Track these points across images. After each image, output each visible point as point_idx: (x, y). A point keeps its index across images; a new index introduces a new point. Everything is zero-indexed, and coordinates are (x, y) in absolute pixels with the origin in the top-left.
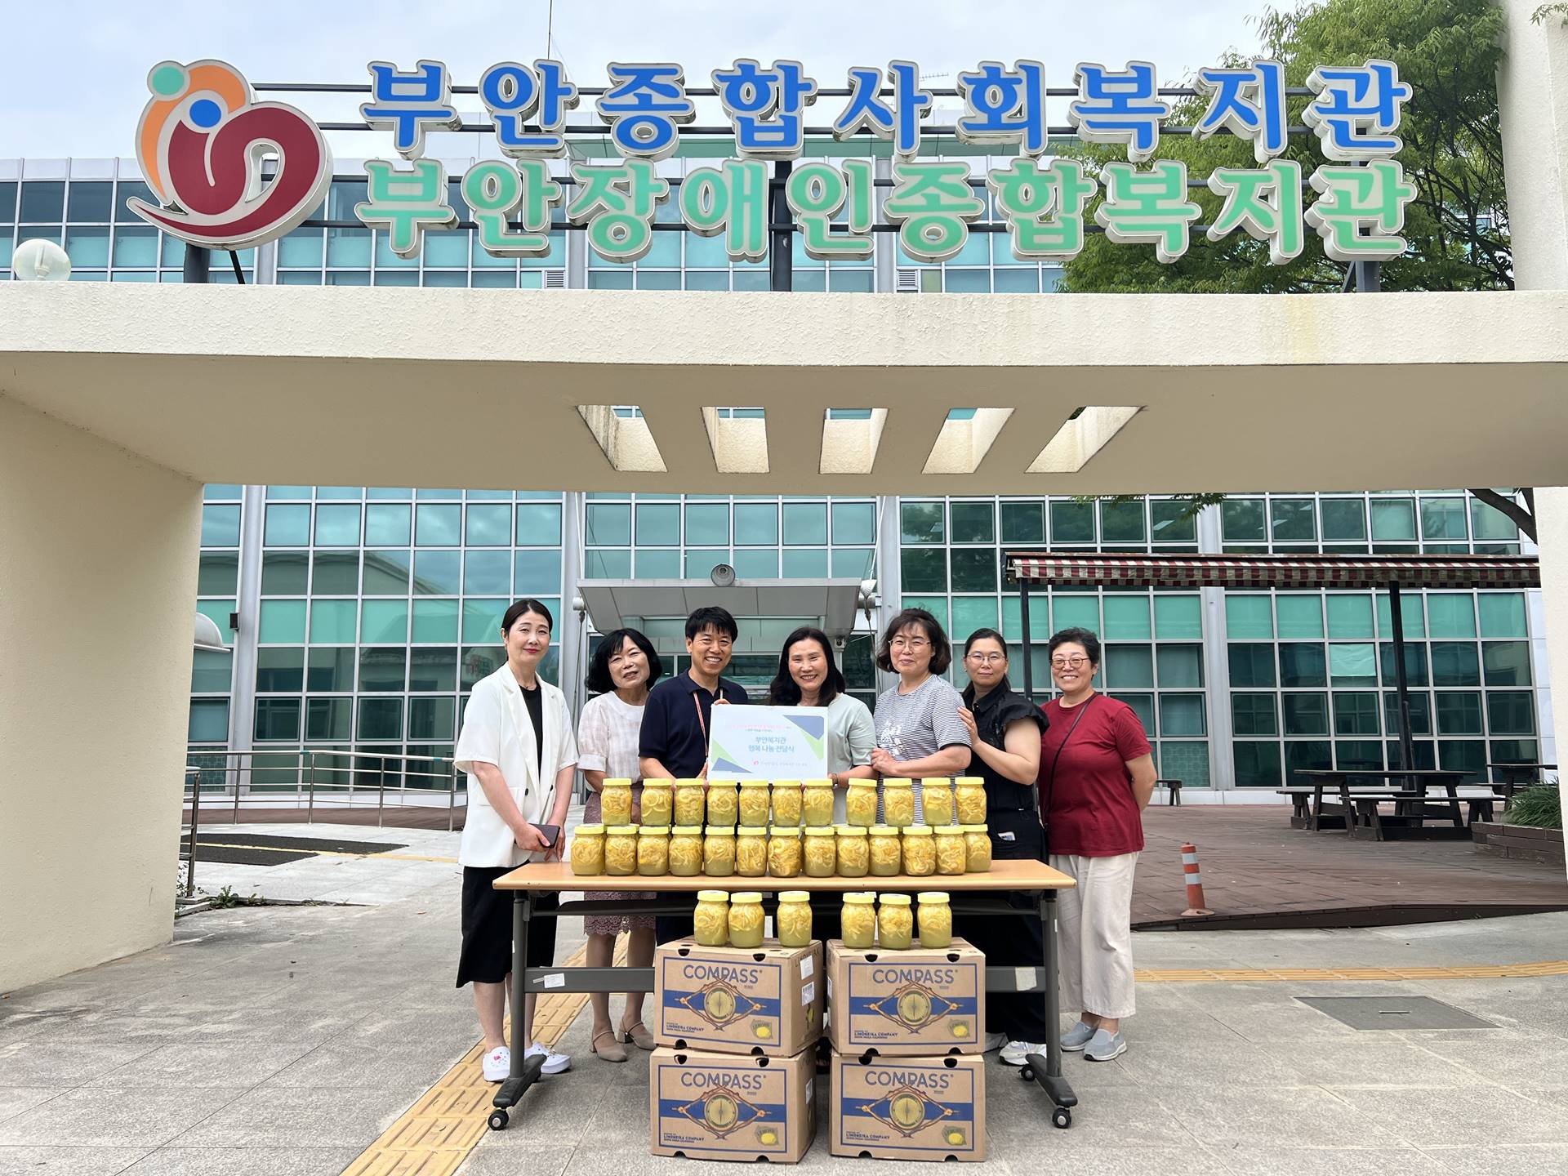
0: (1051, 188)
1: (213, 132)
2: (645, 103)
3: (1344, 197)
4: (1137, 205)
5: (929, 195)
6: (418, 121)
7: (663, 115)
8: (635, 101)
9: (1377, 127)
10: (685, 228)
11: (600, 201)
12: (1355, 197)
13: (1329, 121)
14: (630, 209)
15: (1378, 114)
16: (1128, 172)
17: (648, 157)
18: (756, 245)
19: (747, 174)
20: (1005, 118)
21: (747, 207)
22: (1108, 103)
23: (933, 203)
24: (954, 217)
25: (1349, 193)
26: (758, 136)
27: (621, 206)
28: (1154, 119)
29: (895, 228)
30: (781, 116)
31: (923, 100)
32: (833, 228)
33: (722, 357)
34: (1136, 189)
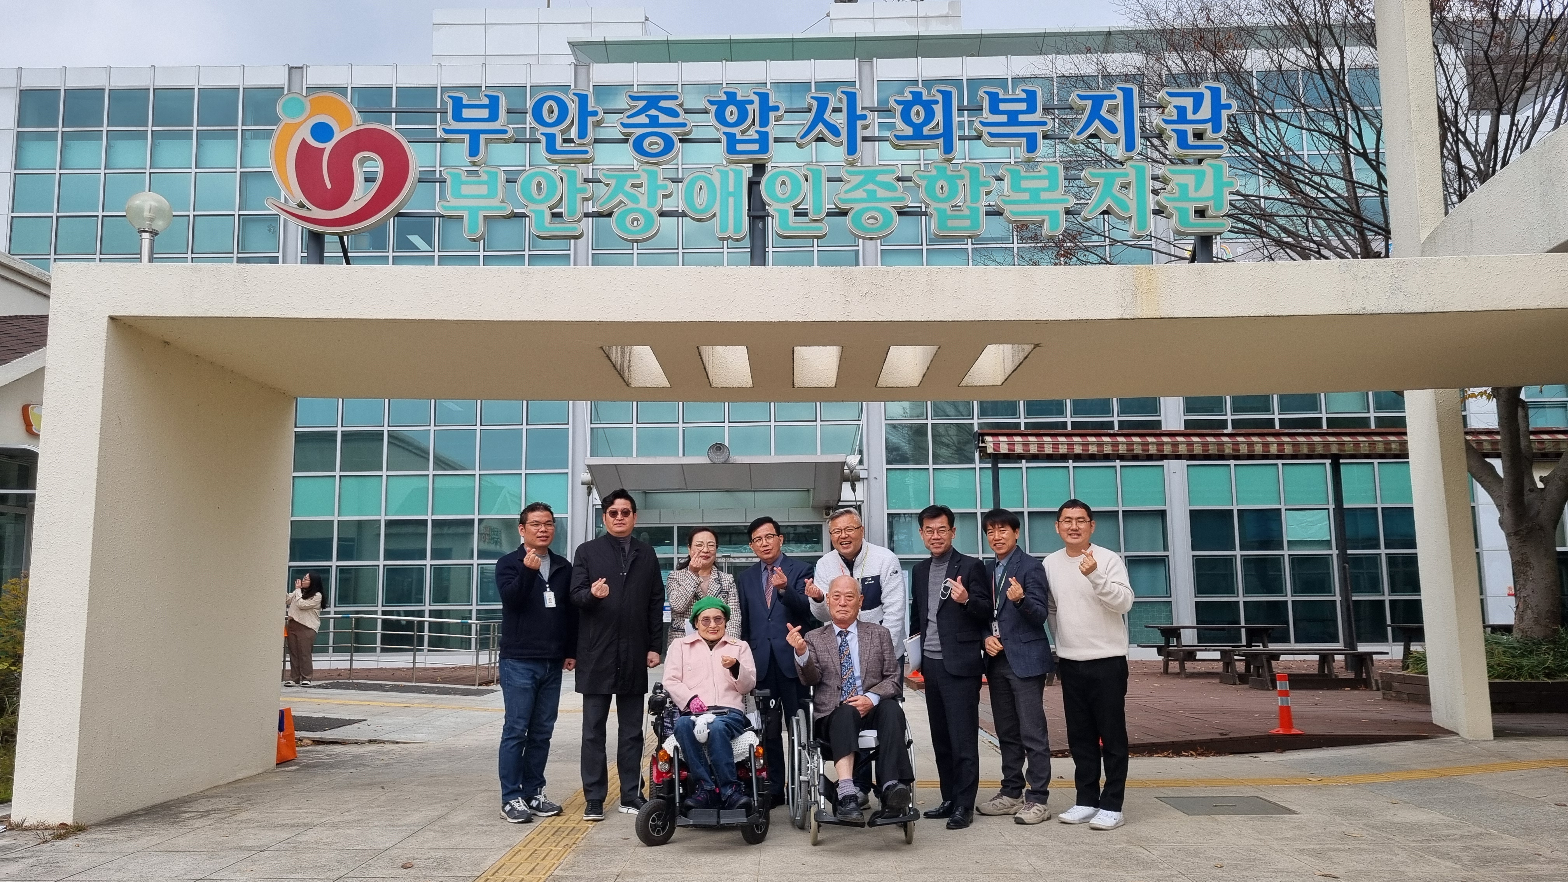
0: (960, 183)
1: (329, 146)
2: (654, 121)
3: (1184, 188)
4: (1025, 196)
5: (869, 190)
6: (483, 137)
7: (668, 131)
8: (646, 120)
9: (1209, 134)
10: (684, 215)
11: (621, 197)
12: (1191, 187)
13: (1173, 130)
14: (643, 204)
15: (1210, 124)
16: (1018, 171)
17: (656, 164)
18: (737, 229)
19: (731, 176)
20: (926, 131)
21: (731, 200)
22: (1004, 118)
23: (872, 196)
24: (888, 206)
25: (1187, 185)
26: (740, 147)
27: (635, 200)
28: (1038, 130)
29: (844, 213)
30: (756, 132)
31: (864, 117)
32: (796, 214)
33: (713, 316)
34: (1024, 184)
